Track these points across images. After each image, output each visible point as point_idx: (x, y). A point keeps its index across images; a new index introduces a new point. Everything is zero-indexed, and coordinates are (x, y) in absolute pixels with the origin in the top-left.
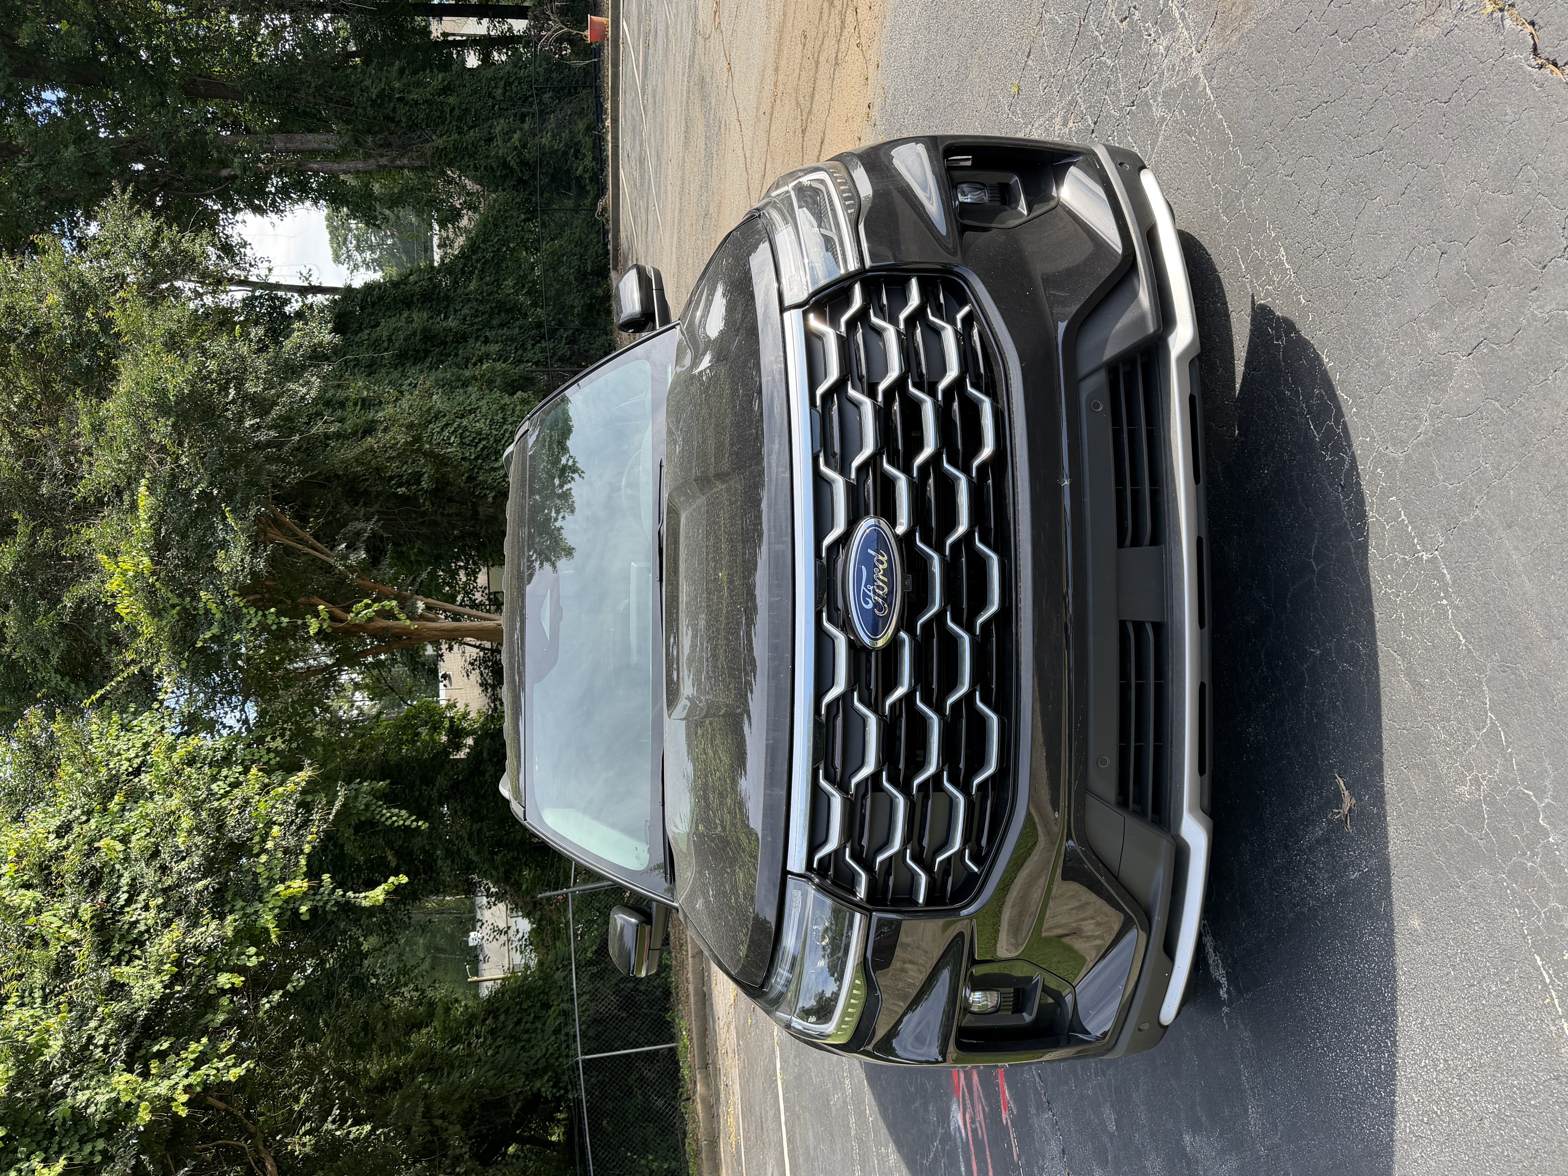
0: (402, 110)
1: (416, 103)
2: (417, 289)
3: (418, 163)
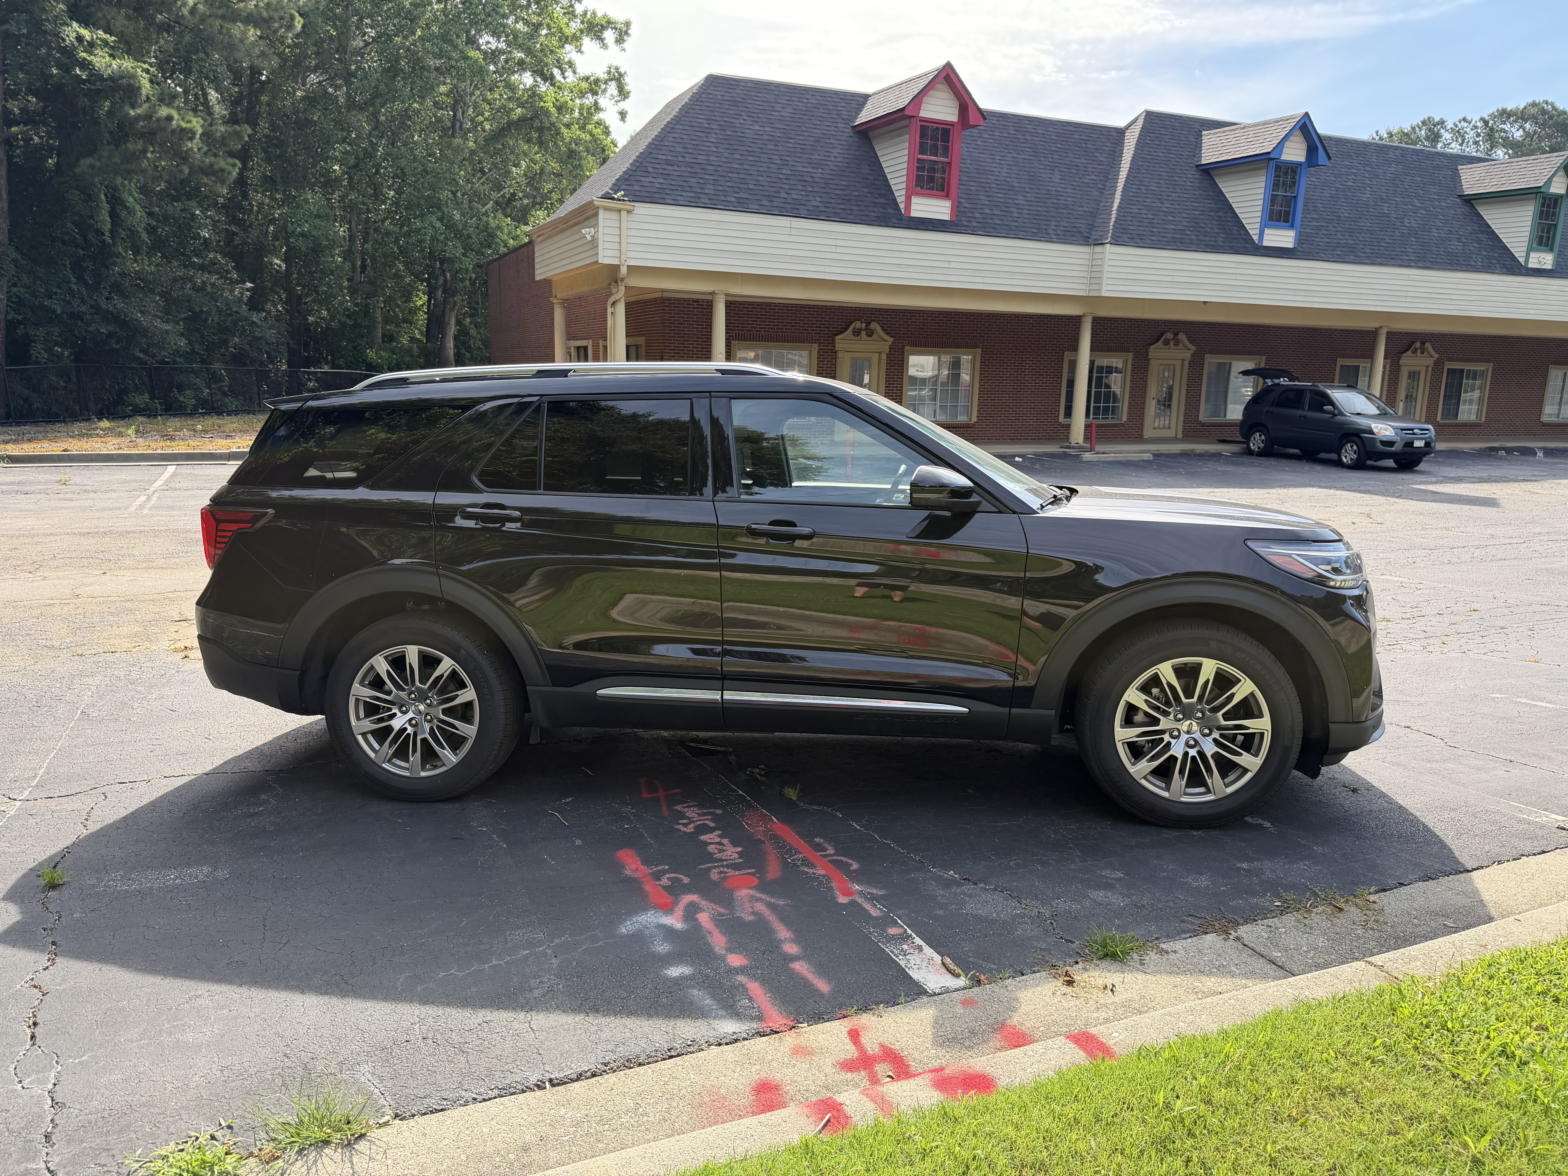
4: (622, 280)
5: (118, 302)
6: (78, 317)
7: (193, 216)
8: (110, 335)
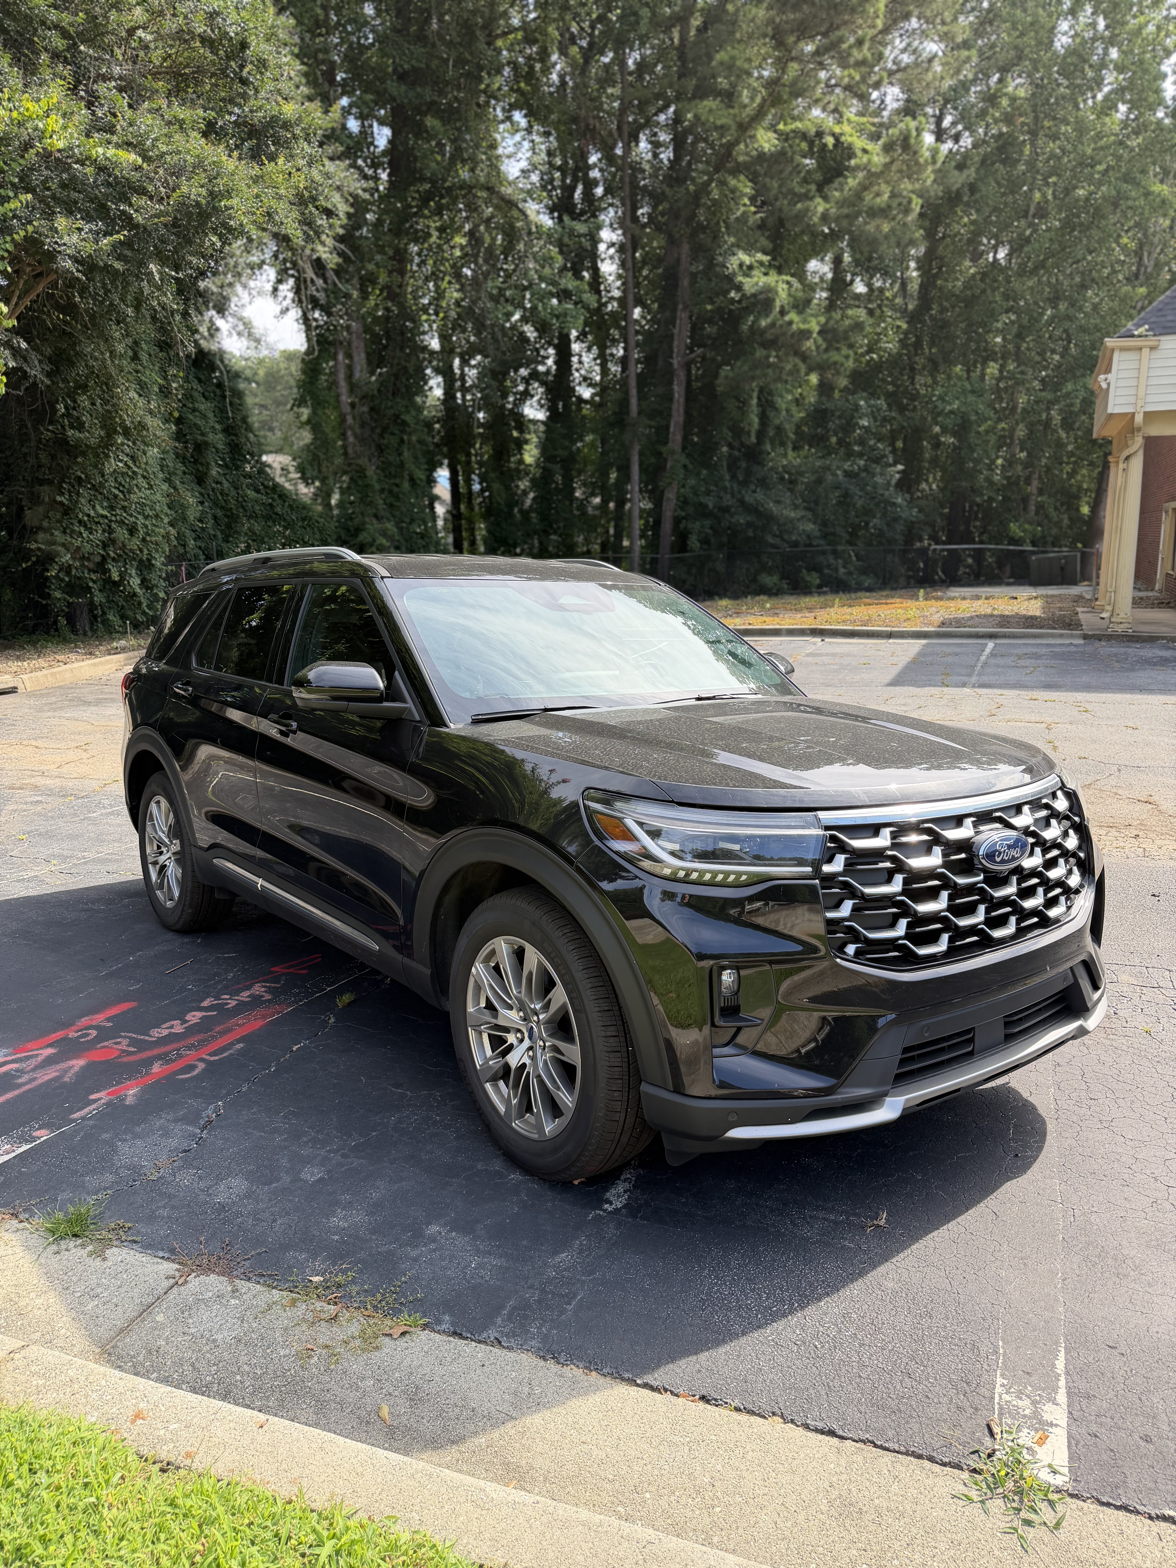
0: (394, 441)
1: (400, 454)
2: (243, 440)
3: (350, 450)
4: (1139, 430)
5: (760, 496)
6: (726, 510)
7: (857, 407)
8: (749, 524)
